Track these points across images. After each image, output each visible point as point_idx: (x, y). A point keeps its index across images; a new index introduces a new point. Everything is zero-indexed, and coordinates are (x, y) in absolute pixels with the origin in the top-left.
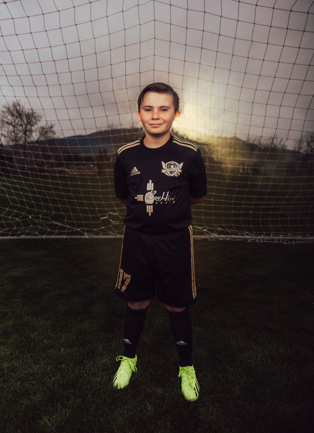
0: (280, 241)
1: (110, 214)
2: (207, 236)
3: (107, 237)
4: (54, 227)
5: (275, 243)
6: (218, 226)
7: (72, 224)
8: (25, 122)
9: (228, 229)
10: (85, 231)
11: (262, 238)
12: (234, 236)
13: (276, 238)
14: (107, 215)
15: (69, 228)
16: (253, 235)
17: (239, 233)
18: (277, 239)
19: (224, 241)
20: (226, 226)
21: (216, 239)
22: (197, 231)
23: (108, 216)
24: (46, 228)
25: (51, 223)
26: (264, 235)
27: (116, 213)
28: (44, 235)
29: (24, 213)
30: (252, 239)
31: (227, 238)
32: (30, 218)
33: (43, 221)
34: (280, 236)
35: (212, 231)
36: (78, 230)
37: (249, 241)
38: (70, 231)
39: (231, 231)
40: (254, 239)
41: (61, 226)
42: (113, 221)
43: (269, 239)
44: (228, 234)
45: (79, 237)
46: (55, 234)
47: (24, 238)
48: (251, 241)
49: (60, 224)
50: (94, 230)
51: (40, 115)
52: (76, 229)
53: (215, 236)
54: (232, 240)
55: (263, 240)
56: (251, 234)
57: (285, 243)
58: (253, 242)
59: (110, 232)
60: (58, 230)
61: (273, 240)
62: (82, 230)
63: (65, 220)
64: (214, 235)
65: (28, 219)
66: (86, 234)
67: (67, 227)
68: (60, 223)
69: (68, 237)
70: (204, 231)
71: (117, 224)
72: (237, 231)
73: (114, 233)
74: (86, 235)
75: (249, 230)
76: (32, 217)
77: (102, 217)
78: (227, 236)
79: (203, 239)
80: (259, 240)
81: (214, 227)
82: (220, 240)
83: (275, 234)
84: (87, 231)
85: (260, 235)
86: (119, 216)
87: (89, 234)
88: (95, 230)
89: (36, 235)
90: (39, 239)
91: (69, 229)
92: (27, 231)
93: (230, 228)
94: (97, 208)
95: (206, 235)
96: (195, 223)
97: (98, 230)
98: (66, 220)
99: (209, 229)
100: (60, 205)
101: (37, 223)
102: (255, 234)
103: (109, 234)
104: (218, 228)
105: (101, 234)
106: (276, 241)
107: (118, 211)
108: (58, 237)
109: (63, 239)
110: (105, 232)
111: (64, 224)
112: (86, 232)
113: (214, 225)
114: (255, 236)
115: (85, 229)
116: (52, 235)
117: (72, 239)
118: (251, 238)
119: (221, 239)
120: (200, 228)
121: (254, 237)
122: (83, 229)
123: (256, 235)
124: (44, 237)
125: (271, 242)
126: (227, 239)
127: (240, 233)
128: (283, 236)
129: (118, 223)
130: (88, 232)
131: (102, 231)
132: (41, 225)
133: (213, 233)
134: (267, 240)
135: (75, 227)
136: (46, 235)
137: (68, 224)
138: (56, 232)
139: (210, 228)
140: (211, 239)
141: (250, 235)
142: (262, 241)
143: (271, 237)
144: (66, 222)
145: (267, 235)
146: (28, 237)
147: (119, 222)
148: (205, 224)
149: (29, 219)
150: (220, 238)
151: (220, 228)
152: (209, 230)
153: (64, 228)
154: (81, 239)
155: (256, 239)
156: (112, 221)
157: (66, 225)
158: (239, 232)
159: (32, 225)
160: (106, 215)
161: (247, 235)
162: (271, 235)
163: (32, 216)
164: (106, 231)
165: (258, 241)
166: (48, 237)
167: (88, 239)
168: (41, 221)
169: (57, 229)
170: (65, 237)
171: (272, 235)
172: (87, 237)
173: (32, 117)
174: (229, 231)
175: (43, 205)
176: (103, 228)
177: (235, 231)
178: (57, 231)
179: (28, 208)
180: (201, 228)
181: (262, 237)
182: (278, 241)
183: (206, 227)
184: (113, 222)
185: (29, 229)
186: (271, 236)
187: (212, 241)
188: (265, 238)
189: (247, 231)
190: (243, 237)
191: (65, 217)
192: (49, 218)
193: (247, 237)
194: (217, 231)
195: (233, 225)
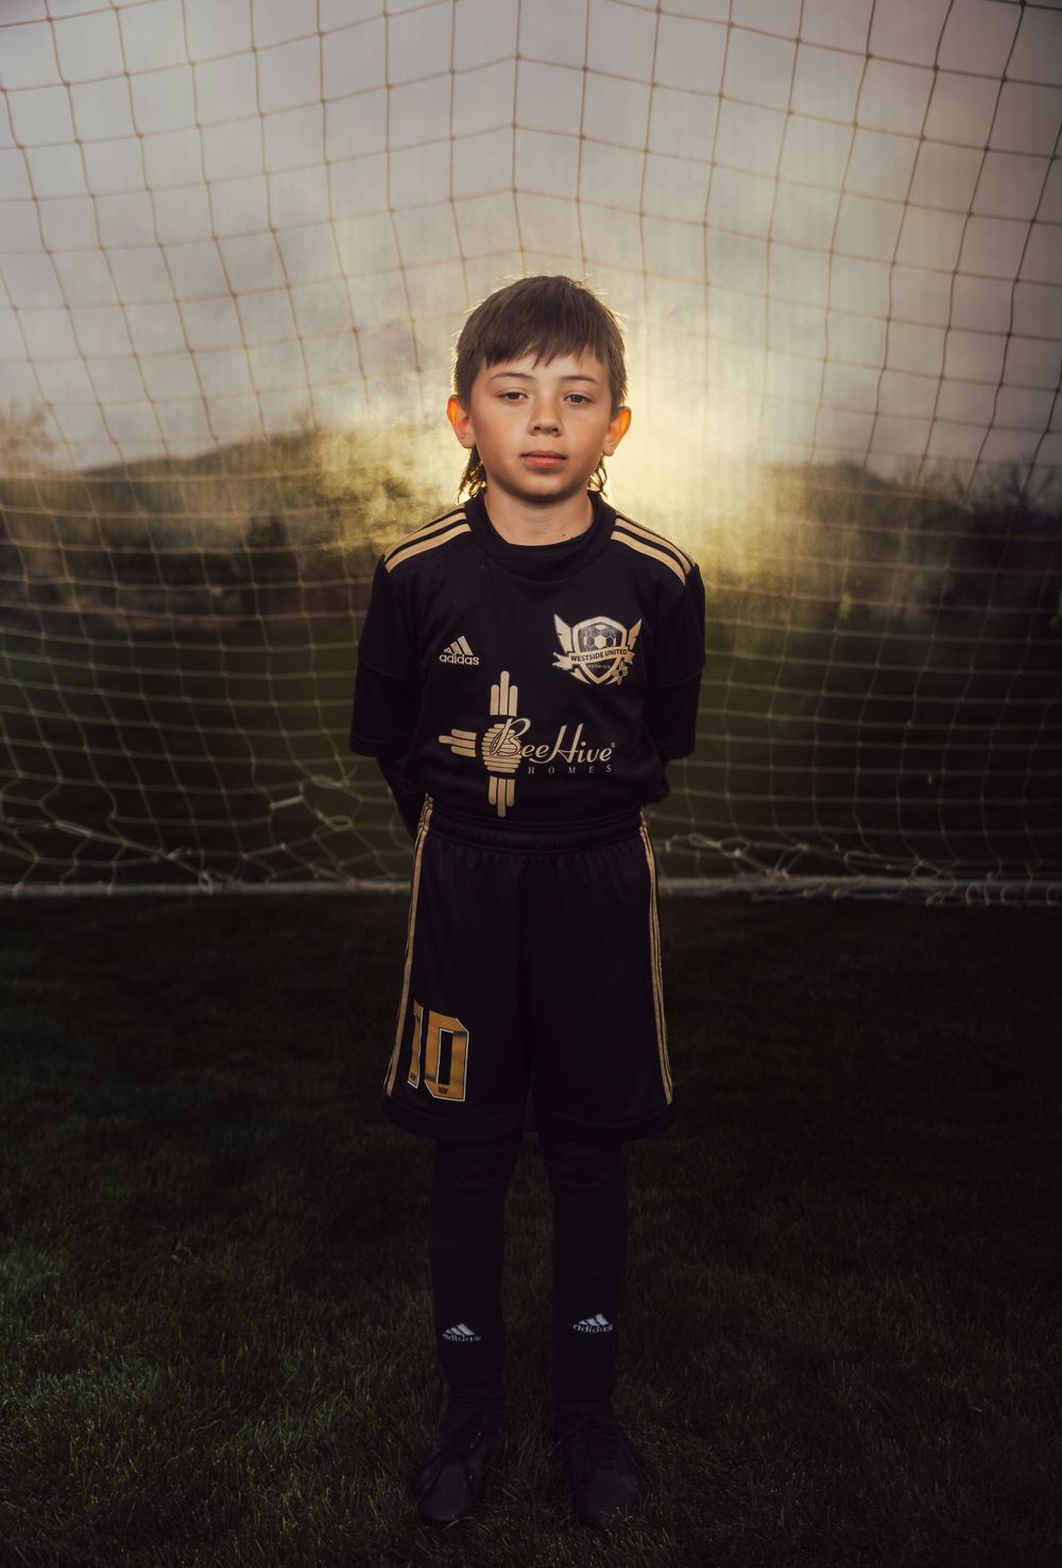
1: (312, 785)
2: (743, 882)
3: (300, 887)
4: (59, 845)
5: (1044, 907)
6: (793, 834)
7: (141, 833)
9: (837, 848)
10: (202, 861)
11: (990, 888)
12: (862, 881)
13: (1054, 885)
14: (301, 787)
15: (128, 849)
16: (948, 873)
17: (889, 867)
18: (1055, 892)
19: (822, 901)
20: (827, 834)
21: (787, 892)
22: (702, 859)
23: (306, 794)
24: (28, 852)
25: (47, 826)
26: (1000, 873)
27: (338, 778)
28: (14, 882)
30: (948, 889)
31: (832, 887)
33: (11, 820)
35: (769, 859)
36: (172, 856)
37: (929, 901)
38: (134, 862)
39: (851, 857)
40: (952, 893)
41: (92, 842)
42: (328, 814)
43: (1018, 892)
44: (837, 869)
45: (176, 888)
46: (68, 874)
48: (937, 899)
49: (87, 833)
50: (239, 858)
52: (159, 856)
53: (781, 879)
54: (856, 896)
55: (995, 895)
56: (940, 872)
58: (947, 904)
59: (311, 866)
60: (81, 856)
61: (1038, 895)
62: (189, 860)
63: (113, 815)
64: (777, 878)
66: (205, 875)
67: (119, 847)
68: (88, 826)
69: (124, 889)
70: (729, 861)
71: (344, 828)
72: (878, 856)
73: (332, 869)
74: (205, 882)
75: (932, 850)
77: (277, 799)
78: (834, 880)
79: (728, 893)
80: (974, 894)
81: (772, 837)
82: (803, 900)
83: (1046, 868)
84: (211, 864)
85: (981, 872)
86: (353, 794)
87: (219, 875)
88: (245, 856)
91: (131, 853)
93: (848, 842)
94: (253, 760)
95: (743, 874)
96: (693, 821)
97: (256, 857)
98: (119, 813)
99: (753, 847)
100: (91, 745)
102: (959, 868)
103: (308, 876)
104: (794, 844)
105: (275, 875)
106: (1053, 899)
107: (348, 772)
108: (79, 889)
109: (103, 899)
110: (289, 867)
111: (105, 830)
112: (205, 868)
113: (777, 828)
114: (958, 878)
115: (202, 852)
116: (56, 881)
117: (142, 897)
118: (940, 889)
119: (805, 894)
120: (713, 844)
121: (956, 884)
122: (189, 852)
123: (963, 873)
124: (17, 889)
125: (1030, 903)
126: (835, 894)
127: (892, 863)
129: (350, 825)
130: (215, 866)
131: (279, 860)
132: (5, 838)
133: (771, 865)
134: (1009, 896)
135: (158, 846)
136: (28, 881)
137: (127, 831)
138: (71, 866)
139: (758, 844)
140: (762, 892)
141: (935, 872)
142: (988, 901)
143: (1029, 884)
144: (114, 822)
145: (1012, 871)
147: (355, 821)
148: (735, 826)
150: (801, 890)
151: (804, 842)
152: (752, 852)
153: (109, 851)
154: (184, 898)
155: (962, 890)
156: (320, 816)
157: (113, 834)
158: (886, 862)
160: (297, 789)
161: (923, 872)
162: (1029, 873)
164: (294, 864)
165: (969, 901)
166: (34, 890)
167: (216, 897)
168: (3, 817)
169: (75, 853)
170: (110, 889)
171: (1035, 871)
172: (210, 888)
174: (842, 856)
175: (14, 747)
176: (283, 846)
177: (871, 857)
178: (76, 862)
180: (717, 845)
181: (990, 881)
183: (740, 839)
184: (328, 821)
186: (1028, 878)
187: (767, 900)
188: (1001, 889)
189: (921, 857)
190: (904, 883)
191: (113, 799)
192: (40, 803)
193: (923, 883)
194: (792, 855)
195: (860, 829)
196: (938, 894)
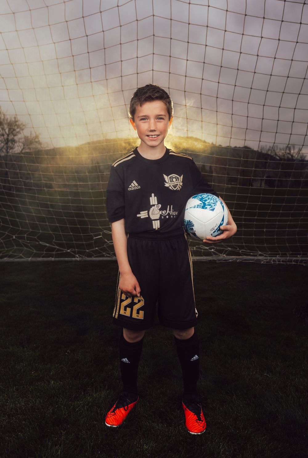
0: (297, 262)
1: (104, 233)
2: (214, 258)
3: (101, 259)
4: (40, 248)
5: (292, 264)
6: (226, 245)
7: (61, 245)
8: (7, 131)
9: (238, 249)
10: (76, 252)
11: (278, 259)
12: (245, 257)
13: (294, 258)
14: (101, 234)
16: (267, 256)
17: (251, 254)
18: (294, 260)
19: (234, 263)
20: (235, 245)
21: (225, 260)
22: (204, 252)
24: (33, 250)
25: (37, 243)
26: (280, 256)
29: (7, 233)
30: (267, 259)
31: (237, 259)
32: (14, 238)
33: (28, 242)
34: (298, 256)
35: (221, 252)
36: (69, 251)
37: (262, 262)
38: (59, 252)
39: (242, 251)
40: (268, 261)
41: (49, 247)
42: (108, 240)
43: (285, 260)
44: (239, 255)
45: (70, 259)
46: (42, 256)
47: (6, 260)
48: (264, 262)
49: (48, 245)
50: (86, 251)
51: (24, 123)
52: (66, 251)
53: (224, 257)
54: (243, 261)
55: (279, 261)
56: (265, 255)
57: (304, 265)
58: (267, 263)
59: (104, 253)
60: (46, 251)
61: (291, 261)
62: (72, 252)
63: (54, 240)
64: (223, 256)
65: (11, 239)
66: (77, 256)
67: (56, 248)
69: (57, 259)
70: (211, 252)
72: (249, 251)
73: (109, 254)
74: (77, 257)
75: (263, 250)
76: (15, 237)
77: (95, 237)
78: (238, 257)
79: (210, 260)
80: (274, 261)
81: (222, 246)
82: (230, 262)
83: (292, 254)
84: (79, 253)
85: (275, 255)
87: (81, 256)
89: (21, 257)
90: (24, 262)
91: (58, 250)
92: (11, 253)
93: (241, 247)
94: (89, 227)
95: (214, 256)
97: (90, 251)
98: (55, 240)
99: (216, 248)
100: (48, 223)
101: (21, 243)
102: (270, 254)
103: (103, 256)
104: (228, 248)
105: (95, 256)
106: (294, 262)
108: (45, 259)
109: (52, 261)
110: (98, 254)
111: (52, 244)
112: (77, 254)
113: (223, 244)
114: (270, 256)
115: (76, 250)
116: (40, 257)
117: (62, 261)
118: (265, 260)
119: (230, 261)
120: (206, 248)
121: (269, 258)
123: (271, 255)
124: (30, 259)
125: (288, 263)
126: (238, 261)
128: (301, 257)
131: (95, 252)
132: (27, 246)
134: (283, 261)
135: (65, 249)
136: (32, 257)
137: (57, 244)
138: (44, 253)
139: (218, 248)
140: (219, 260)
141: (263, 255)
142: (277, 263)
143: (288, 258)
144: (54, 242)
145: (284, 255)
146: (12, 260)
149: (13, 240)
150: (229, 260)
151: (230, 248)
152: (216, 250)
153: (53, 249)
154: (71, 261)
155: (270, 260)
156: (106, 241)
157: (54, 245)
159: (16, 247)
161: (260, 255)
163: (16, 235)
164: (100, 253)
165: (272, 263)
166: (34, 259)
167: (80, 261)
168: (26, 241)
169: (44, 250)
170: (53, 259)
171: (289, 255)
172: (78, 259)
173: (15, 126)
174: (240, 251)
175: (29, 223)
176: (97, 248)
177: (247, 251)
179: (11, 226)
181: (278, 257)
182: (296, 262)
183: (213, 247)
184: (108, 242)
185: (13, 250)
186: (287, 257)
187: (220, 262)
188: (281, 260)
189: (260, 251)
190: (256, 258)
191: (54, 236)
192: (36, 237)
193: (260, 258)
194: (226, 251)
195: (244, 244)
196: (265, 261)
